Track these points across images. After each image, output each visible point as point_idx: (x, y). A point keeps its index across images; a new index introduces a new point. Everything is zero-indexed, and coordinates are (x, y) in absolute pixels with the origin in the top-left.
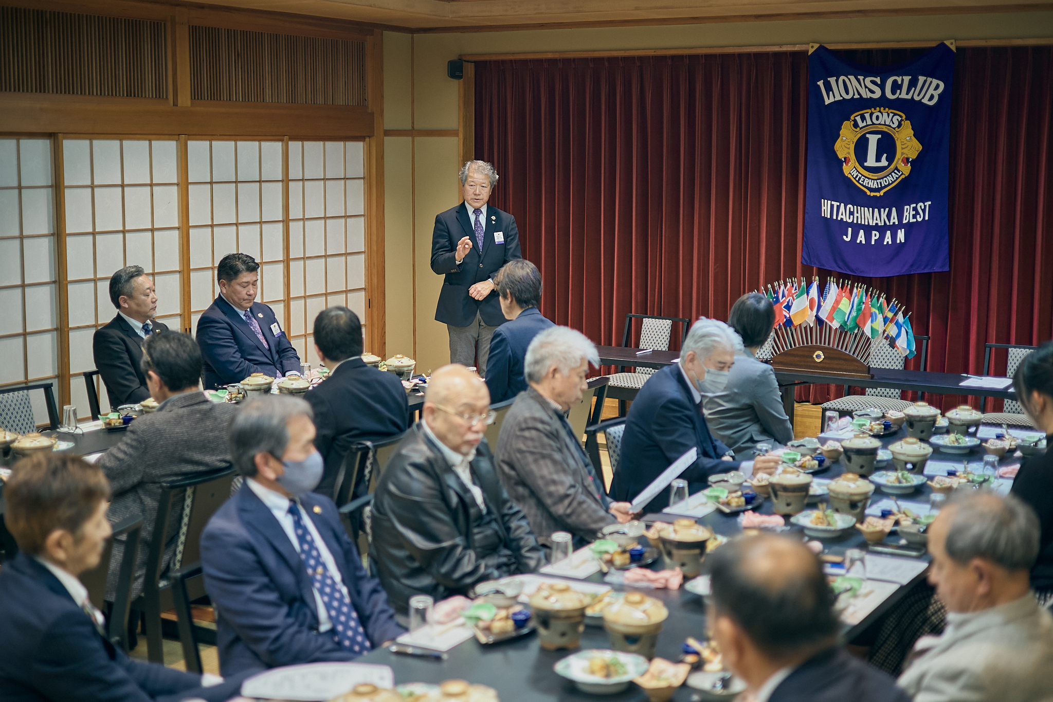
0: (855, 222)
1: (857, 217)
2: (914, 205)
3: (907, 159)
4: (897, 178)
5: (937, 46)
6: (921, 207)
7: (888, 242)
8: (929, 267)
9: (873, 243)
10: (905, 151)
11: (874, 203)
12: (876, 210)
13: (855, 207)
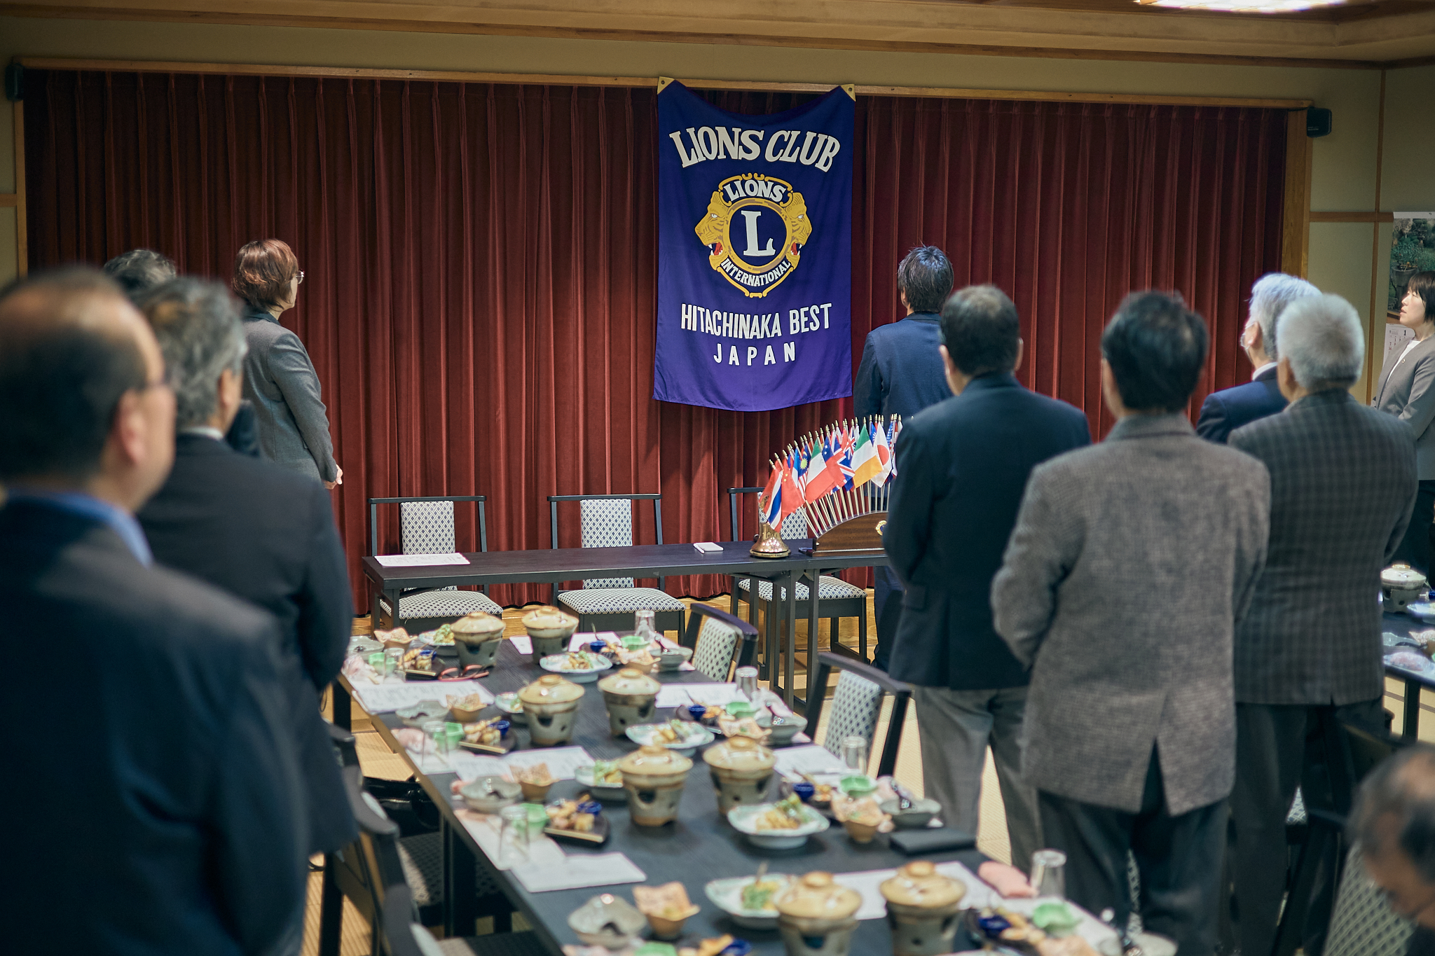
0: (724, 335)
1: (727, 328)
2: (807, 309)
3: (798, 245)
4: (785, 272)
5: (833, 91)
6: (814, 311)
7: (770, 362)
8: (830, 392)
9: (749, 363)
10: (796, 234)
11: (754, 308)
12: (756, 317)
13: (725, 314)
